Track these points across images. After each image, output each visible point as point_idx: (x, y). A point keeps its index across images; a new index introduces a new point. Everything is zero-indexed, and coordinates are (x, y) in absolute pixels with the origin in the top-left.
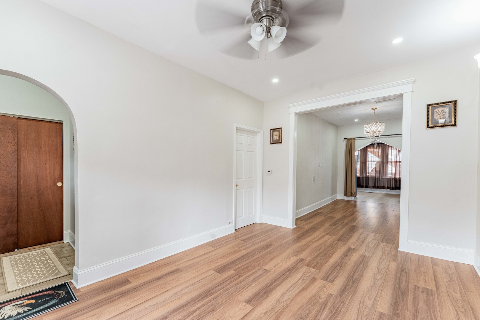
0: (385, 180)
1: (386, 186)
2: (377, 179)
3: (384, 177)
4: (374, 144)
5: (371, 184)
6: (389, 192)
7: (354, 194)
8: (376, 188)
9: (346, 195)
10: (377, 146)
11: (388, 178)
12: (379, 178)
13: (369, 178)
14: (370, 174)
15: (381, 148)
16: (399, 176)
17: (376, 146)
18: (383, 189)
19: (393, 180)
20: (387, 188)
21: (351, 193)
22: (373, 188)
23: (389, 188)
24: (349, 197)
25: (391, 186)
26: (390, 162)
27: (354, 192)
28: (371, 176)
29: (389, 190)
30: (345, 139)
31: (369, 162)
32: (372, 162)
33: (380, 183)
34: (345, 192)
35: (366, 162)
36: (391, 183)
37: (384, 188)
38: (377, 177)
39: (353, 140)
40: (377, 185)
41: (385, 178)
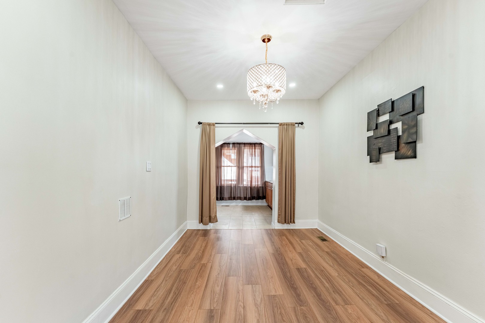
0: (241, 189)
1: (242, 196)
2: (233, 188)
3: (241, 185)
4: (229, 144)
5: (226, 195)
6: (244, 203)
7: (214, 218)
8: (232, 200)
9: (201, 221)
10: (233, 146)
11: (244, 186)
12: (236, 187)
13: (224, 187)
14: (225, 182)
15: (236, 149)
16: (255, 184)
17: (231, 145)
18: (239, 201)
19: (249, 188)
20: (243, 199)
21: (210, 217)
22: (229, 200)
23: (245, 199)
24: (206, 224)
25: (248, 197)
26: (246, 166)
27: (214, 215)
28: (226, 184)
29: (245, 201)
30: (200, 123)
31: (224, 166)
32: (227, 166)
33: (237, 193)
34: (201, 217)
35: (221, 167)
36: (247, 192)
37: (240, 198)
38: (233, 186)
39: (212, 127)
40: (233, 196)
41: (242, 187)
